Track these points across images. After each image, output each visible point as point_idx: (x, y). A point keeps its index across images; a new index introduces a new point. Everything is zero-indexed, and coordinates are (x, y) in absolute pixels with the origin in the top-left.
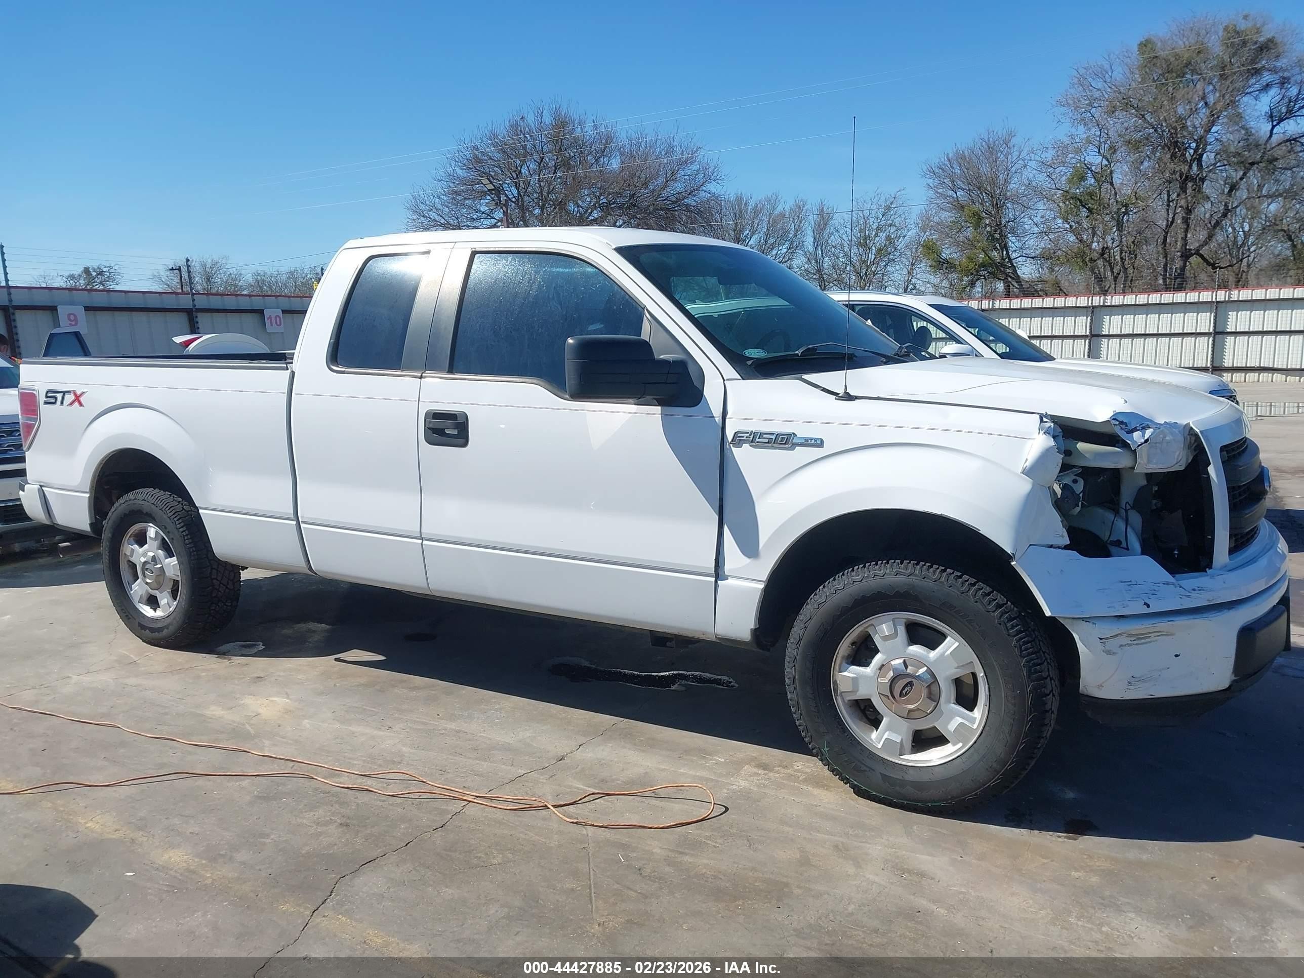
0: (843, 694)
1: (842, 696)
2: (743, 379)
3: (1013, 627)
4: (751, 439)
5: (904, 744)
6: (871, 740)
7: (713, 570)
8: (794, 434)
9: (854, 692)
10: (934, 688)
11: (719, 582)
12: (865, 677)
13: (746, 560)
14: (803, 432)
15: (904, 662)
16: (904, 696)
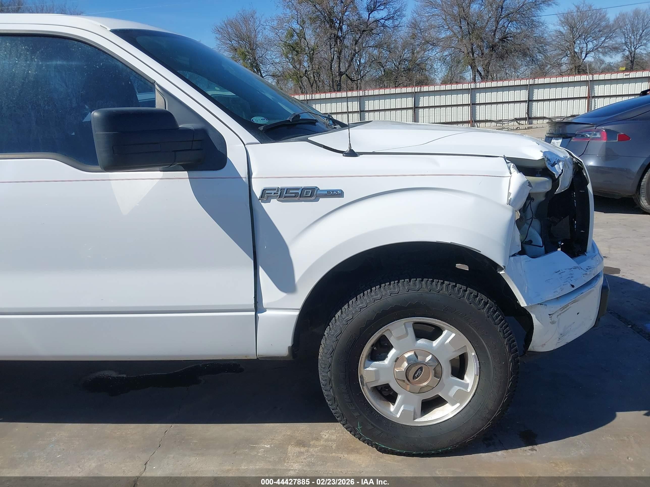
0: (367, 384)
1: (367, 385)
2: (261, 143)
3: (497, 317)
4: (279, 194)
5: (416, 411)
6: (391, 412)
7: (254, 306)
8: (317, 187)
9: (376, 381)
10: (438, 369)
11: (259, 315)
12: (385, 368)
13: (283, 294)
14: (323, 186)
15: (415, 353)
16: (417, 378)
